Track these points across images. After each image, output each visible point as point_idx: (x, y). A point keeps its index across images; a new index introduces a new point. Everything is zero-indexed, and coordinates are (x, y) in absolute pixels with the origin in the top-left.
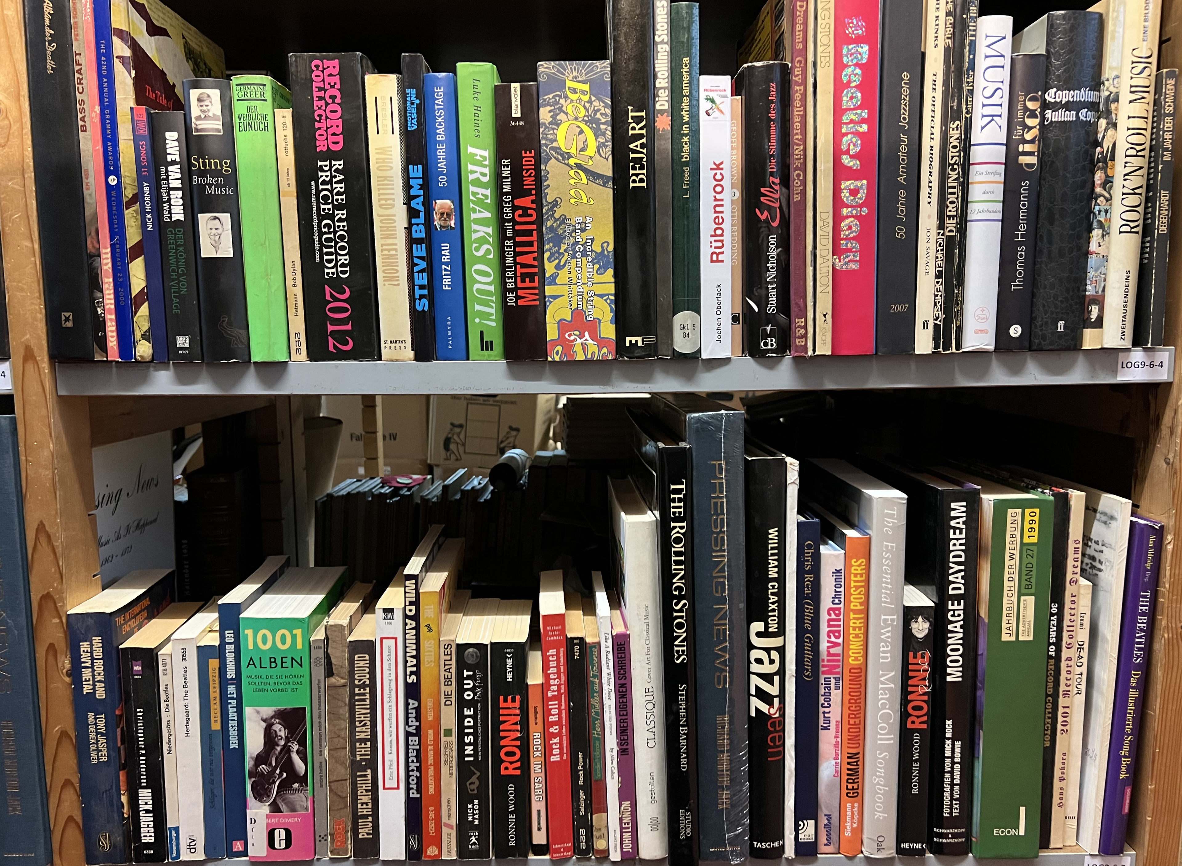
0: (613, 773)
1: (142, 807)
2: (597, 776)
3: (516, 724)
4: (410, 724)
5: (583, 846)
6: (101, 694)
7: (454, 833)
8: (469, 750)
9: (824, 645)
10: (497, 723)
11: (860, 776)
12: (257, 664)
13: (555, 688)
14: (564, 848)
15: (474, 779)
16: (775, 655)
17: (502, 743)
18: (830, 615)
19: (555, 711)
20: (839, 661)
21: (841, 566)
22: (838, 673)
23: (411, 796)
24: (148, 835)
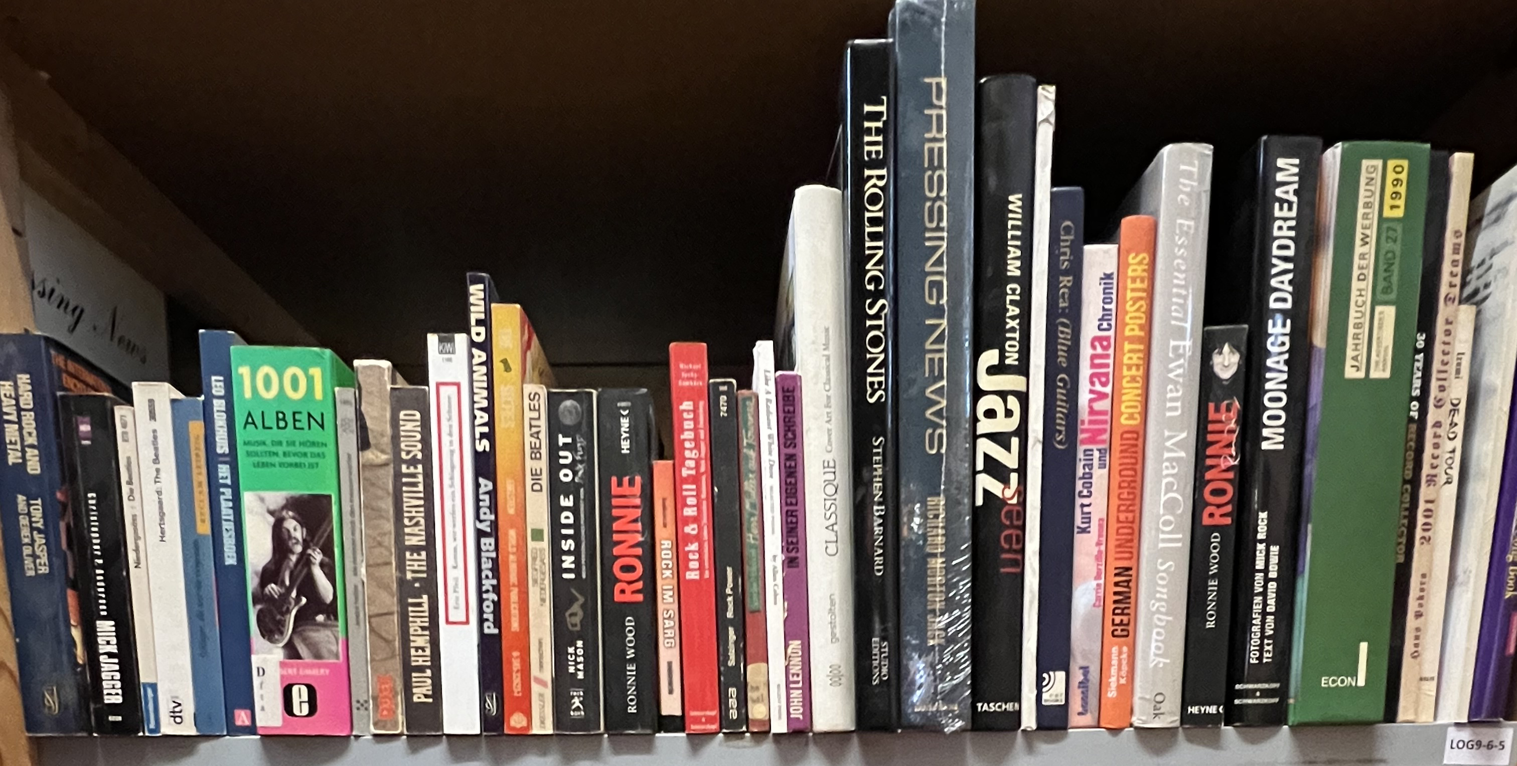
0: (776, 595)
1: (103, 649)
2: (753, 603)
3: (635, 521)
4: (482, 517)
5: (734, 714)
6: (34, 467)
7: (548, 693)
8: (568, 562)
9: (1084, 397)
10: (607, 520)
11: (1132, 606)
12: (259, 422)
13: (691, 464)
14: (706, 717)
15: (576, 608)
16: (1013, 403)
17: (616, 551)
18: (1094, 347)
19: (691, 501)
20: (1105, 422)
21: (1112, 268)
22: (1103, 442)
23: (486, 631)
24: (113, 695)
